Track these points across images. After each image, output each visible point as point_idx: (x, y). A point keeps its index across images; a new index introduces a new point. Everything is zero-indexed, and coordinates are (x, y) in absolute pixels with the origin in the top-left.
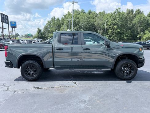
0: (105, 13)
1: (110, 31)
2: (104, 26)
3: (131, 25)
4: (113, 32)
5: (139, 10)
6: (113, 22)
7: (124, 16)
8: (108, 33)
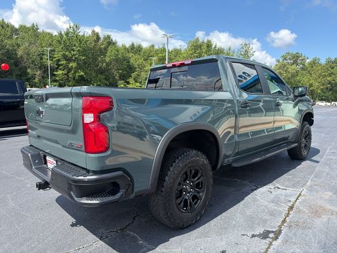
0: (37, 29)
1: (60, 72)
2: (44, 60)
3: (104, 64)
4: (68, 76)
5: (109, 37)
6: (67, 53)
7: (88, 43)
8: (57, 78)
